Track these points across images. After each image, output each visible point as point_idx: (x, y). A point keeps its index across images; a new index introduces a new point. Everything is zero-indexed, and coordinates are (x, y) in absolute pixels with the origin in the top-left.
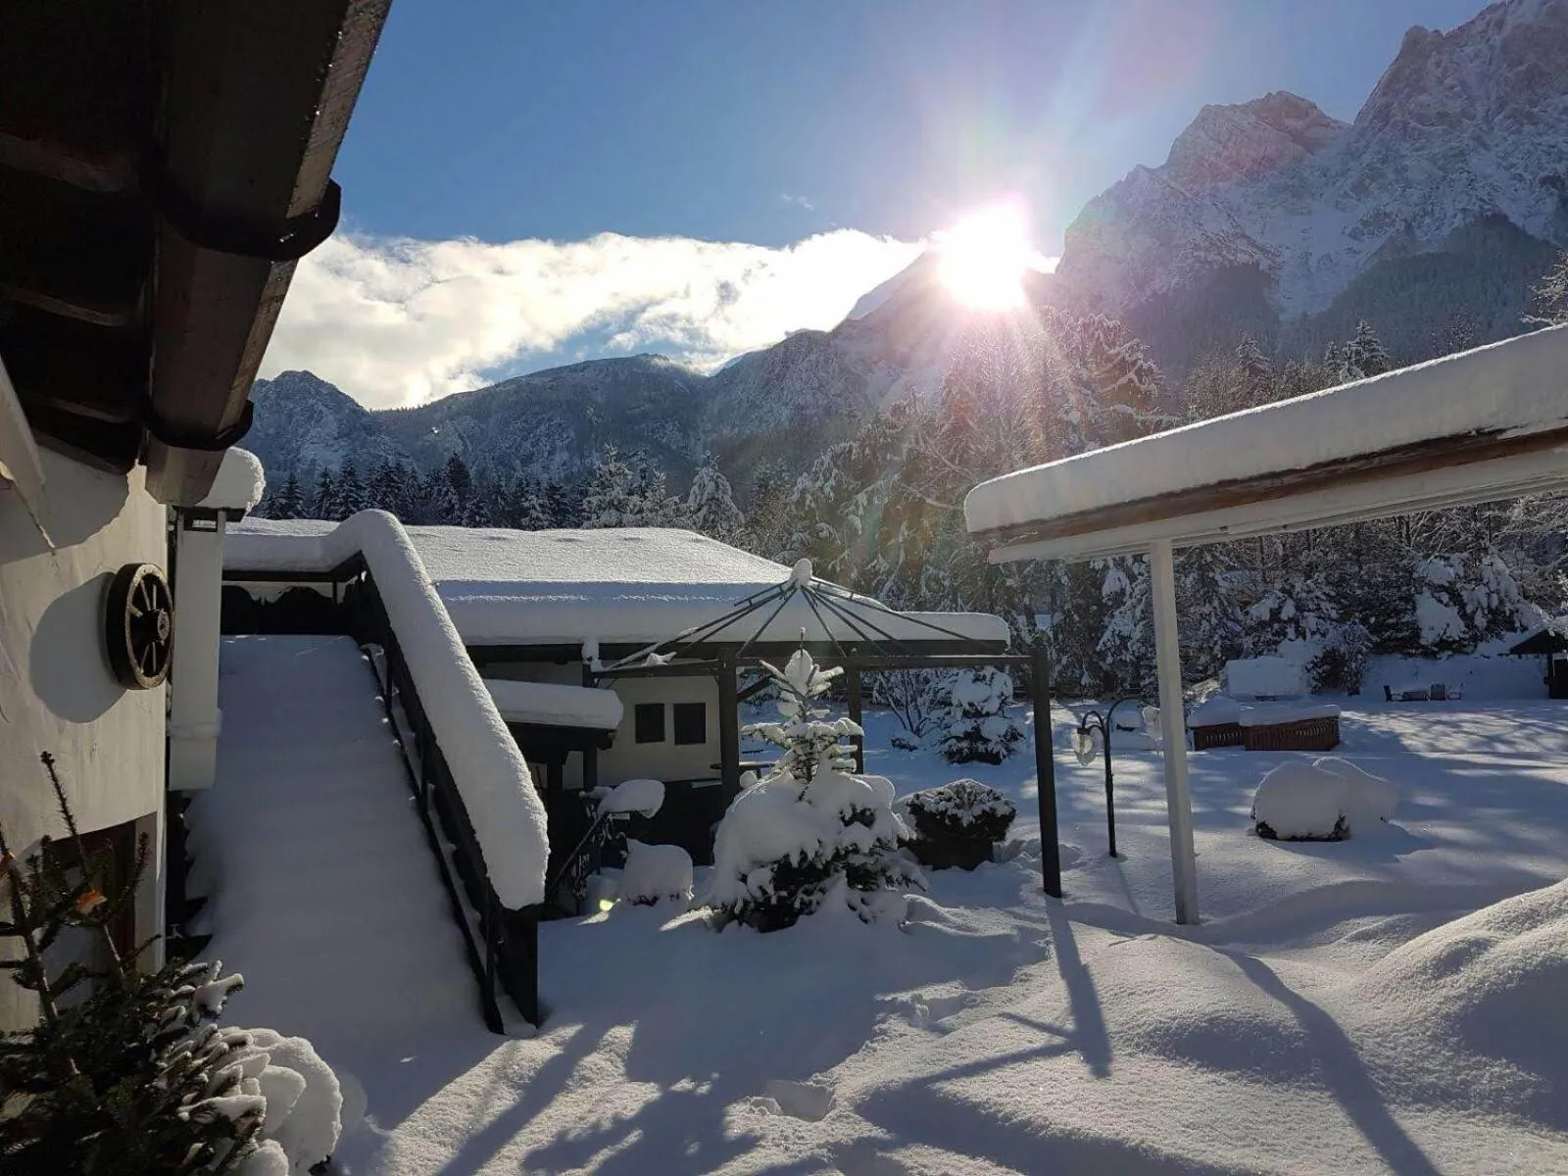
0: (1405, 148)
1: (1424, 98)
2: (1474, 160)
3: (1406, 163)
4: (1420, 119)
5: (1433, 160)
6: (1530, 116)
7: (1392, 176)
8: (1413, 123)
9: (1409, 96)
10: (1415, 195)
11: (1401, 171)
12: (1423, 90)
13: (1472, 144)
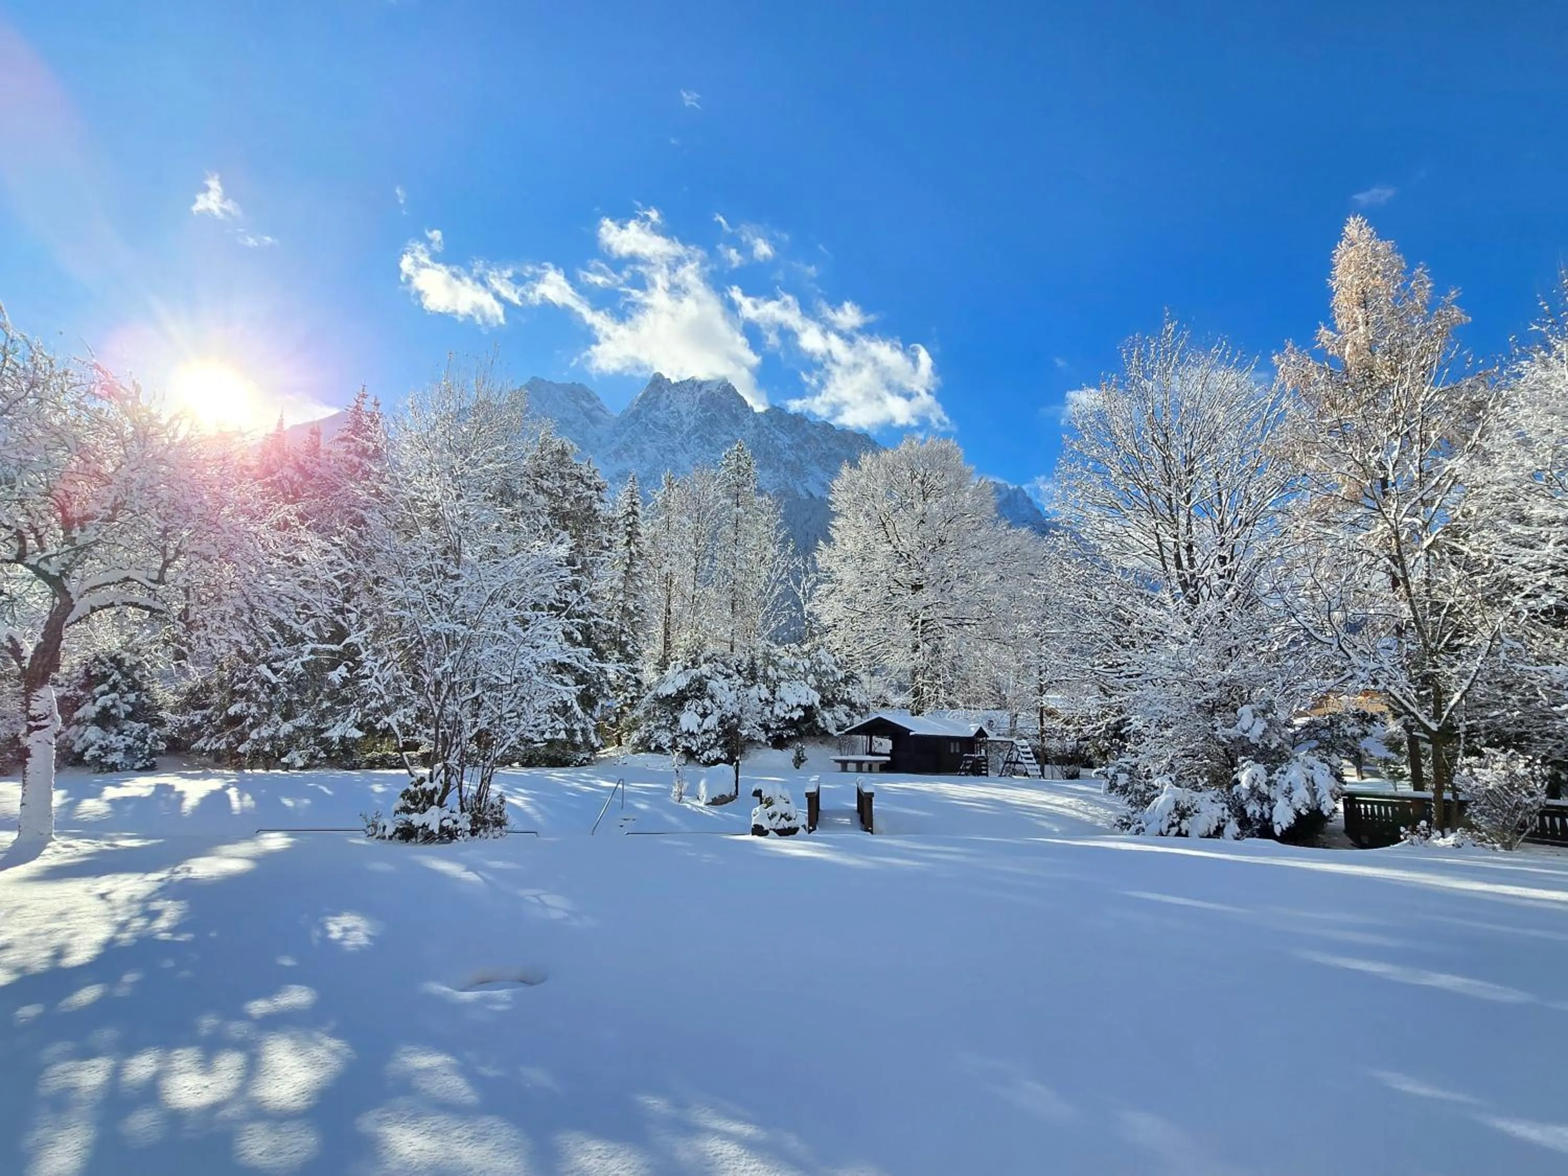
0: (644, 438)
1: (657, 413)
2: (679, 457)
3: (645, 447)
4: (655, 424)
5: (658, 448)
6: (708, 440)
7: (636, 452)
8: (650, 426)
9: (650, 410)
10: (647, 467)
11: (641, 451)
12: (659, 409)
13: (680, 447)
